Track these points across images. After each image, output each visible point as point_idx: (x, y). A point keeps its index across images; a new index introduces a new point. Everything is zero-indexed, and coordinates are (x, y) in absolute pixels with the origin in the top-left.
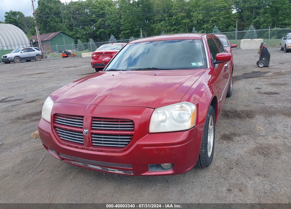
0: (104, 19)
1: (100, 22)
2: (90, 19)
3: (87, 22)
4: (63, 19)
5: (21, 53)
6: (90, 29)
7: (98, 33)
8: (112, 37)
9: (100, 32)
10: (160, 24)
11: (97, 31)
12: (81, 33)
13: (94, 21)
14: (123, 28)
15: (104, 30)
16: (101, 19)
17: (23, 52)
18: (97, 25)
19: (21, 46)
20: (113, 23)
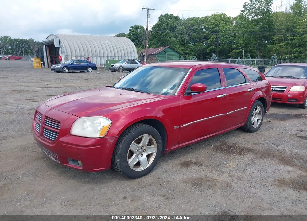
0: (217, 36)
1: (212, 39)
2: (203, 36)
3: (199, 38)
4: (177, 35)
5: (125, 64)
6: (200, 45)
7: (208, 50)
8: (214, 55)
9: (210, 49)
10: (279, 45)
11: (207, 48)
12: (191, 49)
13: (206, 38)
14: (235, 46)
15: (215, 48)
16: (214, 36)
17: (127, 63)
18: (209, 42)
19: (127, 58)
20: (225, 40)
